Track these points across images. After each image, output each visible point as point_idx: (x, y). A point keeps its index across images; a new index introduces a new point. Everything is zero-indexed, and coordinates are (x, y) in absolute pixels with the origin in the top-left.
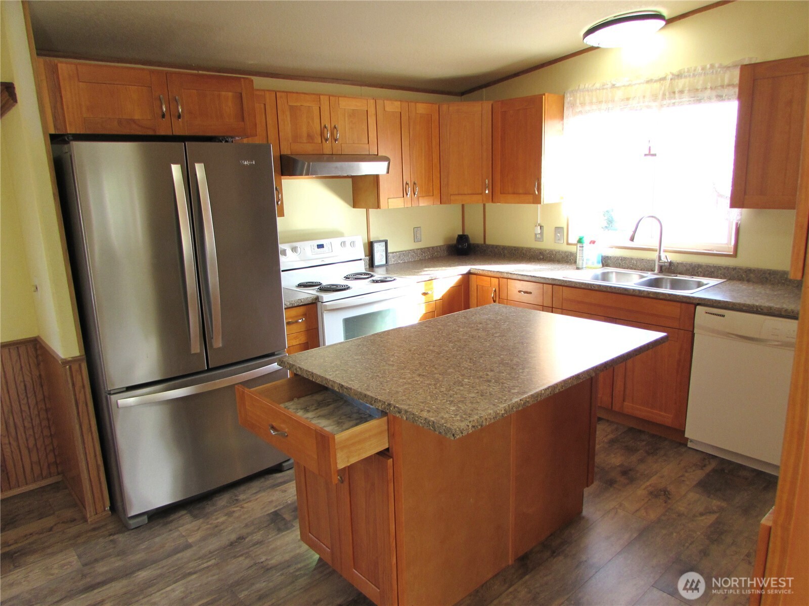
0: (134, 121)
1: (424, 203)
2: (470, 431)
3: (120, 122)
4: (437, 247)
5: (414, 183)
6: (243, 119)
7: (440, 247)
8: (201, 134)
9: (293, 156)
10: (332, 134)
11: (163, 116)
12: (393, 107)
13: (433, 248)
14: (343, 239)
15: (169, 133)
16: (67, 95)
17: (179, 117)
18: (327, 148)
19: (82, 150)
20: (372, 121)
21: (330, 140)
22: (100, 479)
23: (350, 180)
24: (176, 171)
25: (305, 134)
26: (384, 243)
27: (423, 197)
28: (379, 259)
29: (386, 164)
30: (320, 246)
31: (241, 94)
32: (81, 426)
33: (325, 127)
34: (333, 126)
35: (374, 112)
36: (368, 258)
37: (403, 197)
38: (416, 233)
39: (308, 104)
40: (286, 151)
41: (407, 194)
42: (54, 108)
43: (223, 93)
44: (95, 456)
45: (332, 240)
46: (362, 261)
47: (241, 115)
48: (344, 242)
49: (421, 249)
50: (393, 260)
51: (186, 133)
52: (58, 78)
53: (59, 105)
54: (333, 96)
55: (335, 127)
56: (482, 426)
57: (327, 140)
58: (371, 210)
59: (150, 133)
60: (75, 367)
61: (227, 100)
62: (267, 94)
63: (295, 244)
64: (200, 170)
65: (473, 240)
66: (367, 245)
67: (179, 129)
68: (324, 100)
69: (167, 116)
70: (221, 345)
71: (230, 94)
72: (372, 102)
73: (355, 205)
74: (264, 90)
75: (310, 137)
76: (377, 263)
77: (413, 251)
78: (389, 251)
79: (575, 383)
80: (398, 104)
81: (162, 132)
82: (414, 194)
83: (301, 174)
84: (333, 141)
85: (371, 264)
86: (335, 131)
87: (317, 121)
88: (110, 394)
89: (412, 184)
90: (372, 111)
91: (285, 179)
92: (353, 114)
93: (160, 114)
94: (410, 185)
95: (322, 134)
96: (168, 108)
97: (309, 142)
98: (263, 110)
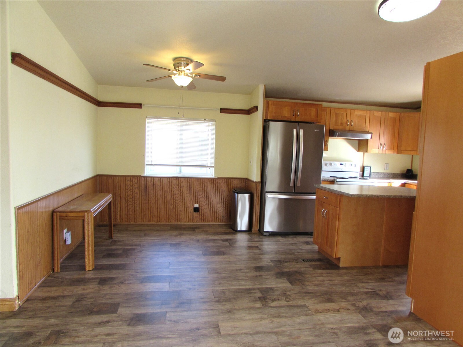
0: (285, 116)
1: (388, 152)
2: (357, 197)
3: (282, 117)
4: (396, 173)
5: (385, 144)
6: (317, 117)
7: (398, 174)
8: (303, 121)
9: (334, 130)
10: (350, 123)
11: (294, 115)
12: (378, 114)
13: (394, 173)
14: (351, 163)
15: (295, 120)
16: (270, 109)
17: (298, 116)
18: (348, 128)
19: (272, 124)
20: (368, 119)
21: (349, 125)
22: (258, 220)
23: (358, 141)
24: (295, 131)
25: (340, 122)
26: (369, 168)
27: (388, 150)
28: (366, 173)
29: (371, 135)
30: (341, 164)
31: (318, 109)
32: (256, 202)
33: (348, 120)
34: (351, 120)
35: (369, 115)
36: (361, 173)
37: (379, 149)
38: (386, 166)
39: (342, 112)
40: (332, 128)
41: (380, 148)
42: (266, 112)
43: (312, 109)
44: (258, 212)
45: (346, 163)
46: (358, 173)
47: (317, 116)
48: (351, 164)
49: (388, 173)
50: (373, 175)
51: (299, 121)
52: (268, 105)
53: (267, 111)
54: (353, 110)
55: (352, 121)
56: (361, 197)
57: (348, 125)
58: (365, 153)
59: (289, 120)
60: (258, 184)
61: (313, 111)
62: (328, 109)
63: (331, 162)
64: (302, 132)
65: (414, 172)
66: (362, 167)
67: (298, 119)
68: (349, 111)
69: (295, 115)
70: (299, 186)
71: (314, 109)
72: (368, 112)
73: (358, 150)
74: (327, 108)
75: (342, 124)
76: (365, 175)
77: (384, 173)
78: (371, 171)
79: (400, 197)
80: (380, 113)
81: (293, 120)
82: (384, 148)
83: (336, 136)
84: (351, 126)
85: (363, 175)
86: (352, 122)
87: (345, 118)
88: (266, 192)
89: (384, 144)
90: (368, 115)
91: (330, 138)
92: (360, 116)
93: (293, 115)
94: (382, 144)
95: (346, 123)
96: (295, 113)
97: (341, 126)
98: (325, 114)
